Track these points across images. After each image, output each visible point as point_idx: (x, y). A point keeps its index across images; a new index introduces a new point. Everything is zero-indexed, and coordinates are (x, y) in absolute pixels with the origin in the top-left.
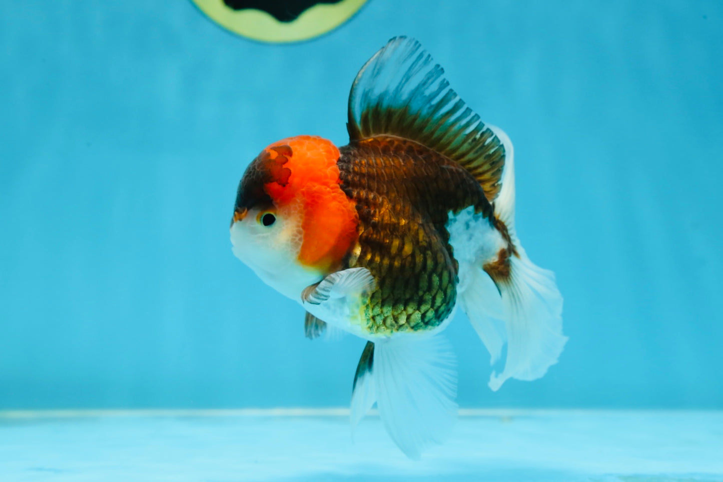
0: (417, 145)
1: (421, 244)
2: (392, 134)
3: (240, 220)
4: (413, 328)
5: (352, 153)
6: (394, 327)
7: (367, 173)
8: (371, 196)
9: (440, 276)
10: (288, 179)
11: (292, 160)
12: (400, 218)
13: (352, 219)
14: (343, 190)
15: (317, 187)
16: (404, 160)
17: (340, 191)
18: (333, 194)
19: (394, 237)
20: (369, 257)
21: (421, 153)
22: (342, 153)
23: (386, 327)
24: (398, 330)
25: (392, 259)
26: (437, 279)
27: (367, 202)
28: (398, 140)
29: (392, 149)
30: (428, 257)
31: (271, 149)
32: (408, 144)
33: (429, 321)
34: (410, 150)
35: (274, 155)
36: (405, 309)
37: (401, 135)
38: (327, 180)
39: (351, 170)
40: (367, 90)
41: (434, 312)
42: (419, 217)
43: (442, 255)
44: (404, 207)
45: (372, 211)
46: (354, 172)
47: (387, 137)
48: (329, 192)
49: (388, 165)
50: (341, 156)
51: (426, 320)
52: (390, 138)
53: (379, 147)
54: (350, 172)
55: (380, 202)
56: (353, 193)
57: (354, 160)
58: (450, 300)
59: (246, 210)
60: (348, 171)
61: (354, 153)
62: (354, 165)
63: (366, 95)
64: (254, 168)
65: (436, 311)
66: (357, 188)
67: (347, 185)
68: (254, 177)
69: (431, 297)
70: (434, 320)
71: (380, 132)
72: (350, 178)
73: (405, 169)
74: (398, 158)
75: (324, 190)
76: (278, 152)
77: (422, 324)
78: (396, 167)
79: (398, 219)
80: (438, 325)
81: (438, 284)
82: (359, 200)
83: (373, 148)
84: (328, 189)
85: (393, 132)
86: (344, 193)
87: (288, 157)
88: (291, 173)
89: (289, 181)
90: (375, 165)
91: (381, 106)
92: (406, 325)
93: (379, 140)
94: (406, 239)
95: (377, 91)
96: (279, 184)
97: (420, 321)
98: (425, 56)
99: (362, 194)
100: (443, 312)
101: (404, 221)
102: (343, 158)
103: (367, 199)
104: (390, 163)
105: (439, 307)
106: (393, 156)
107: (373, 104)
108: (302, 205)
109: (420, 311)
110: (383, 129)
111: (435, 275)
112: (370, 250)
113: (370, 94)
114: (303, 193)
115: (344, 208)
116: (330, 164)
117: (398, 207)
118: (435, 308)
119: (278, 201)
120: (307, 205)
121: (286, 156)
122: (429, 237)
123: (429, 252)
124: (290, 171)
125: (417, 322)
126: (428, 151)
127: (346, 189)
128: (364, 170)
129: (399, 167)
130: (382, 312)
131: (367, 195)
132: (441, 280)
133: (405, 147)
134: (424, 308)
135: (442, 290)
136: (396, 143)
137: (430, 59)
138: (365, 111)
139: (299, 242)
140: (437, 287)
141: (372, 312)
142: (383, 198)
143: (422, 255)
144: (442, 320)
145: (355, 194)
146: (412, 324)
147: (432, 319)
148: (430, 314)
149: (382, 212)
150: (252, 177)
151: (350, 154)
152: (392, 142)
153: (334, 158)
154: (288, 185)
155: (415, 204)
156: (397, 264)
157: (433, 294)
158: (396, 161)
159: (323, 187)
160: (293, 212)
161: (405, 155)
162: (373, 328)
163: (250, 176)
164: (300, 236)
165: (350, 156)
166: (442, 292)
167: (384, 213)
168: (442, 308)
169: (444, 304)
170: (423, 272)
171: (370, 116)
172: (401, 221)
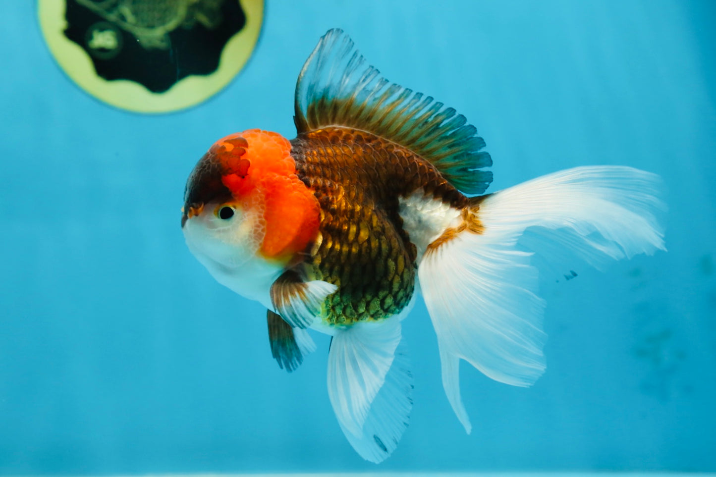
0: (365, 134)
1: (375, 230)
2: (339, 125)
3: (197, 215)
4: (372, 316)
5: (302, 144)
6: (354, 316)
7: (320, 162)
8: (328, 183)
9: (396, 260)
10: (247, 170)
11: (249, 150)
12: (355, 205)
13: (314, 207)
14: (301, 179)
15: (277, 177)
16: (353, 149)
17: (299, 181)
18: (293, 184)
19: (351, 223)
20: (330, 245)
21: (369, 141)
22: (293, 145)
23: (345, 316)
24: (358, 319)
25: (350, 245)
26: (393, 263)
27: (324, 189)
28: (346, 130)
29: (341, 139)
30: (382, 242)
31: (225, 142)
32: (356, 134)
33: (389, 308)
34: (359, 138)
35: (230, 148)
36: (364, 297)
37: (348, 125)
38: (286, 171)
39: (305, 160)
40: (312, 83)
41: (392, 299)
42: (372, 203)
43: (396, 241)
44: (358, 194)
45: (330, 198)
46: (308, 161)
47: (335, 128)
48: (289, 182)
49: (339, 154)
50: (292, 148)
51: (386, 307)
52: (338, 128)
53: (328, 138)
54: (304, 162)
55: (336, 189)
56: (310, 181)
57: (306, 151)
58: (407, 285)
59: (202, 205)
60: (302, 161)
61: (304, 145)
62: (306, 156)
63: (311, 88)
64: (208, 162)
65: (395, 297)
66: (313, 177)
67: (303, 174)
68: (210, 171)
69: (388, 283)
70: (393, 308)
71: (327, 123)
72: (305, 167)
73: (355, 156)
74: (347, 147)
75: (284, 179)
76: (233, 144)
77: (381, 311)
78: (346, 155)
79: (353, 206)
80: (399, 313)
81: (394, 269)
82: (316, 188)
83: (322, 139)
84: (288, 179)
85: (340, 123)
86: (302, 182)
87: (245, 148)
88: (249, 164)
89: (248, 172)
90: (327, 155)
91: (327, 99)
92: (366, 313)
93: (327, 131)
94: (361, 225)
95: (323, 85)
96: (239, 176)
97: (379, 309)
98: (359, 56)
99: (319, 182)
100: (402, 298)
101: (359, 207)
102: (294, 150)
103: (324, 186)
104: (341, 152)
105: (397, 292)
106: (343, 145)
107: (319, 97)
108: (263, 196)
109: (378, 298)
110: (330, 120)
111: (390, 260)
112: (330, 238)
113: (315, 87)
114: (263, 184)
115: (305, 197)
116: (286, 155)
117: (353, 194)
118: (393, 293)
119: (238, 192)
120: (268, 196)
121: (243, 148)
122: (382, 223)
123: (383, 237)
124: (249, 162)
125: (377, 309)
126: (376, 138)
127: (303, 178)
128: (317, 159)
129: (349, 155)
130: (342, 301)
131: (324, 182)
132: (396, 264)
133: (353, 136)
134: (382, 294)
135: (398, 275)
136: (344, 133)
137: (363, 59)
138: (311, 104)
139: (262, 232)
140: (393, 273)
141: (332, 302)
142: (339, 185)
143: (377, 240)
144: (402, 307)
145: (312, 182)
146: (372, 312)
147: (391, 306)
148: (389, 301)
149: (339, 199)
150: (207, 171)
151: (300, 145)
152: (340, 132)
153: (287, 150)
154: (248, 176)
155: (367, 191)
156: (354, 250)
157: (390, 279)
158: (346, 150)
159: (283, 177)
160: (254, 203)
161: (354, 144)
162: (333, 319)
163: (205, 171)
164: (262, 227)
165: (300, 147)
166: (399, 277)
167: (340, 200)
168: (401, 294)
169: (402, 290)
170: (379, 258)
171: (316, 109)
172: (356, 207)
